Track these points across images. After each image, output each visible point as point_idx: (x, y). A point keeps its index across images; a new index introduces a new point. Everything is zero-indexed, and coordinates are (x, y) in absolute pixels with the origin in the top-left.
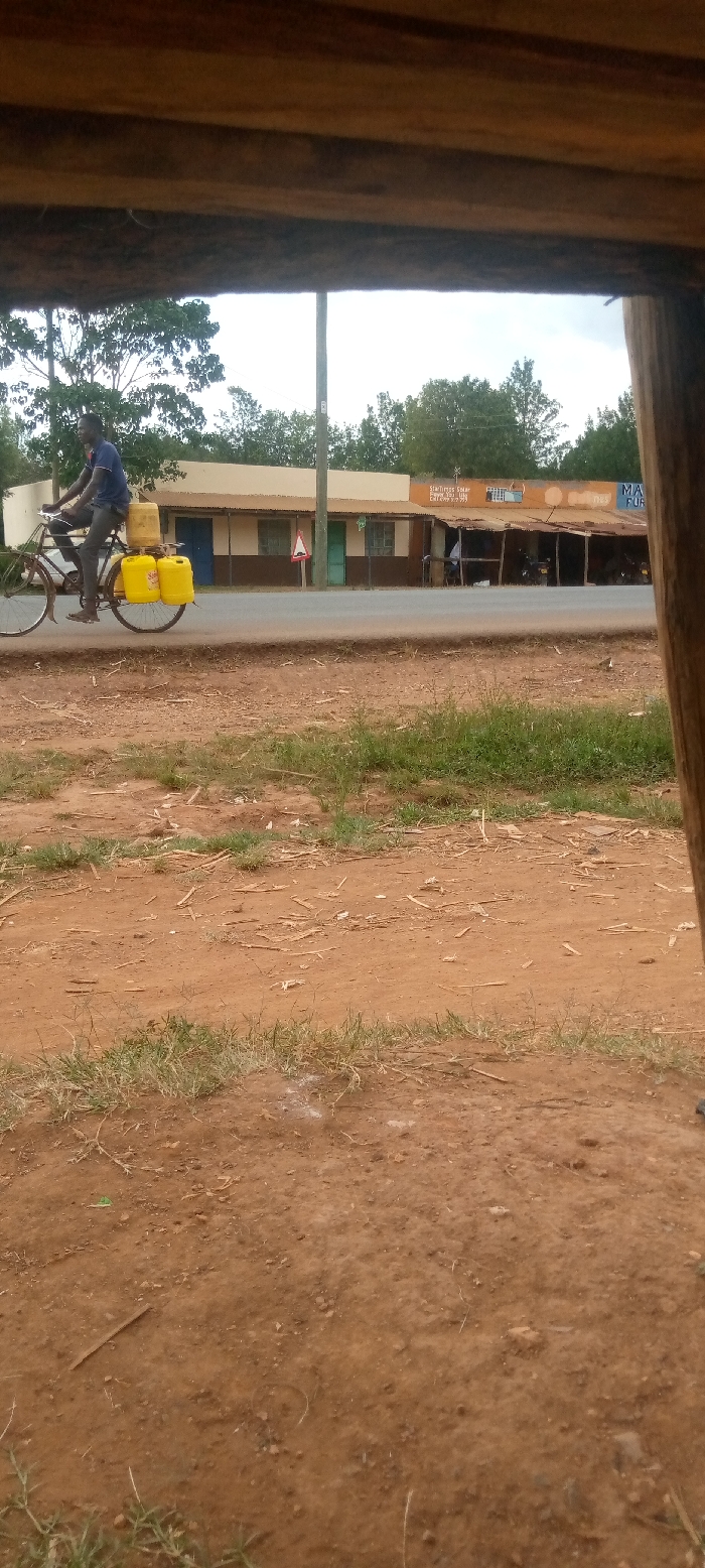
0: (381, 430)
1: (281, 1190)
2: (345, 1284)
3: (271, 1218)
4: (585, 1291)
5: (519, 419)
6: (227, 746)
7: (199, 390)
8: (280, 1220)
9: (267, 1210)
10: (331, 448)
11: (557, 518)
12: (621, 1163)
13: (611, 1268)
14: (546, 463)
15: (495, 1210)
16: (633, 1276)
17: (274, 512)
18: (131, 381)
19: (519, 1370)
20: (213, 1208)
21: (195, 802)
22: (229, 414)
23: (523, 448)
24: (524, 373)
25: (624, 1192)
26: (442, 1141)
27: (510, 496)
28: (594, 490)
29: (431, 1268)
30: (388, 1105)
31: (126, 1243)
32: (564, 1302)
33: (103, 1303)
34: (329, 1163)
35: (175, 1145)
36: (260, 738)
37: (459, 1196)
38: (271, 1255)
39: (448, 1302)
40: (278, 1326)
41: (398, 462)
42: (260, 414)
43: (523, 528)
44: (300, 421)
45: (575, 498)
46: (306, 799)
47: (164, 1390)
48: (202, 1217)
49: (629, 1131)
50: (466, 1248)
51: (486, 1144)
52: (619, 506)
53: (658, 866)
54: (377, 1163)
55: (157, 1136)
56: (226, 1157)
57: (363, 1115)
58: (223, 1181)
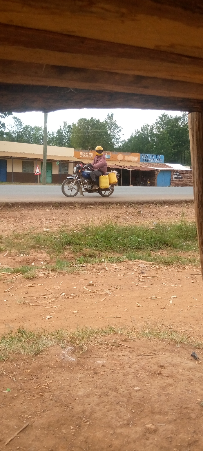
0: (64, 133)
1: (66, 384)
3: (64, 393)
5: (109, 132)
6: (16, 237)
8: (68, 394)
9: (62, 391)
11: (121, 164)
12: (172, 372)
13: (174, 405)
14: (117, 146)
15: (136, 388)
16: (181, 407)
17: (28, 159)
20: (45, 391)
21: (7, 256)
23: (110, 141)
26: (115, 367)
28: (132, 156)
29: (118, 407)
30: (96, 356)
31: (17, 403)
32: (161, 416)
34: (80, 376)
35: (29, 371)
36: (28, 234)
37: (124, 384)
38: (66, 405)
39: (125, 418)
41: (69, 144)
42: (23, 126)
43: (111, 167)
45: (127, 158)
46: (45, 255)
50: (128, 401)
51: (129, 368)
52: (141, 161)
53: (162, 278)
54: (95, 375)
55: (23, 368)
56: (46, 374)
57: (88, 359)
58: (46, 382)
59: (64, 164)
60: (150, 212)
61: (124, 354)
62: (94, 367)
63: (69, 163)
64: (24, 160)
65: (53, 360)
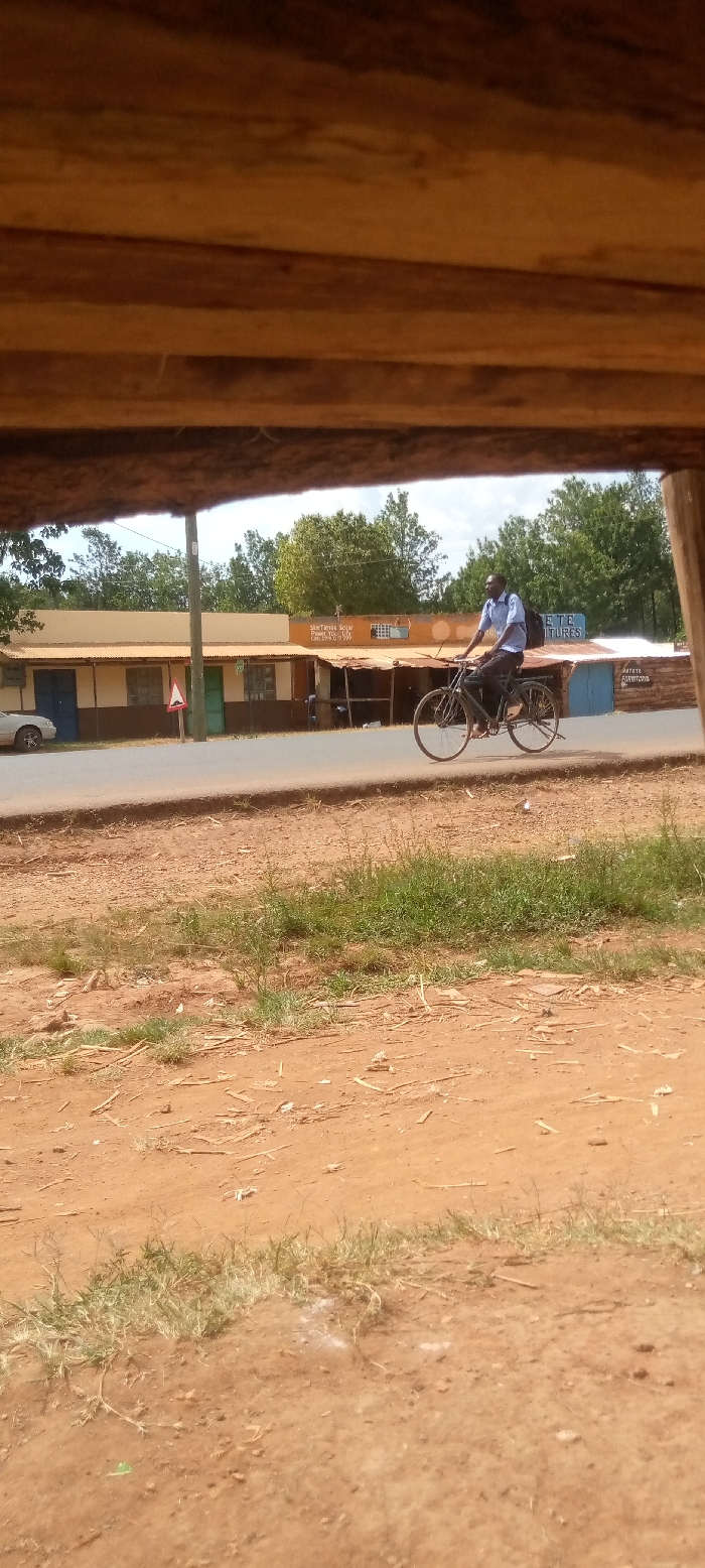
0: (252, 569)
1: (320, 1436)
2: (416, 1538)
3: (316, 1469)
4: (680, 1518)
6: (121, 921)
8: (327, 1471)
9: (309, 1461)
11: (443, 654)
15: (562, 1435)
17: (143, 660)
20: (248, 1465)
21: (92, 987)
22: (85, 559)
24: (399, 506)
29: (507, 1510)
31: (157, 1515)
32: (661, 1534)
34: (366, 1400)
35: (190, 1394)
36: (159, 909)
37: (519, 1423)
38: (325, 1512)
39: (535, 1547)
41: (271, 601)
42: (120, 557)
43: (413, 666)
44: (163, 562)
45: (463, 631)
50: (540, 1482)
53: (617, 1026)
54: (419, 1395)
55: (166, 1386)
56: (250, 1404)
57: (389, 1340)
58: (252, 1431)
59: (259, 669)
60: (554, 805)
61: (511, 1311)
62: (412, 1368)
63: (276, 664)
64: (131, 667)
65: (269, 1350)
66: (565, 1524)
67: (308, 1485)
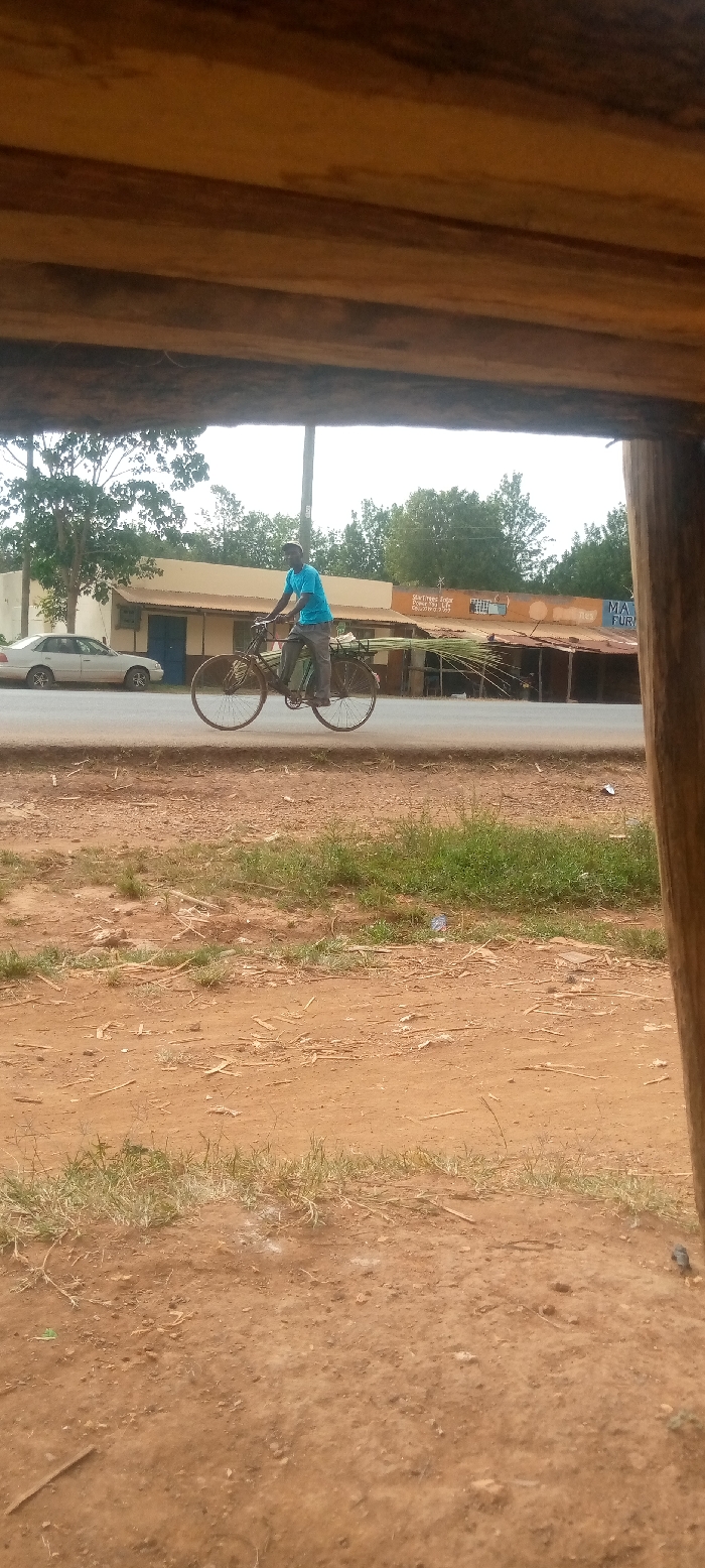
0: (364, 536)
1: (236, 1328)
2: (301, 1429)
3: (225, 1357)
4: (552, 1443)
5: (506, 531)
7: (184, 489)
8: (235, 1360)
9: (221, 1349)
10: (313, 551)
11: (539, 633)
12: (593, 1310)
13: (579, 1420)
14: (531, 576)
15: (461, 1356)
16: (603, 1428)
17: (251, 614)
18: (111, 476)
19: (481, 1526)
20: (164, 1346)
22: (211, 513)
23: (508, 561)
24: (513, 486)
25: (595, 1340)
26: (406, 1281)
27: (494, 609)
28: (578, 606)
29: (391, 1415)
30: (350, 1242)
31: (70, 1379)
32: (530, 1455)
33: (43, 1444)
34: (287, 1302)
35: (126, 1277)
37: (424, 1339)
38: (223, 1396)
39: (409, 1451)
40: (229, 1473)
41: (380, 570)
42: (241, 515)
43: (504, 642)
44: (282, 524)
45: (560, 613)
46: (272, 912)
47: (106, 1538)
48: (151, 1354)
49: (602, 1277)
50: (429, 1394)
51: (452, 1286)
52: (605, 624)
54: (338, 1303)
55: (107, 1266)
56: (179, 1291)
57: (323, 1251)
58: (175, 1316)
60: (619, 786)
61: (445, 1239)
62: (338, 1279)
64: (237, 619)
65: (208, 1246)
66: (442, 1435)
67: (213, 1369)
